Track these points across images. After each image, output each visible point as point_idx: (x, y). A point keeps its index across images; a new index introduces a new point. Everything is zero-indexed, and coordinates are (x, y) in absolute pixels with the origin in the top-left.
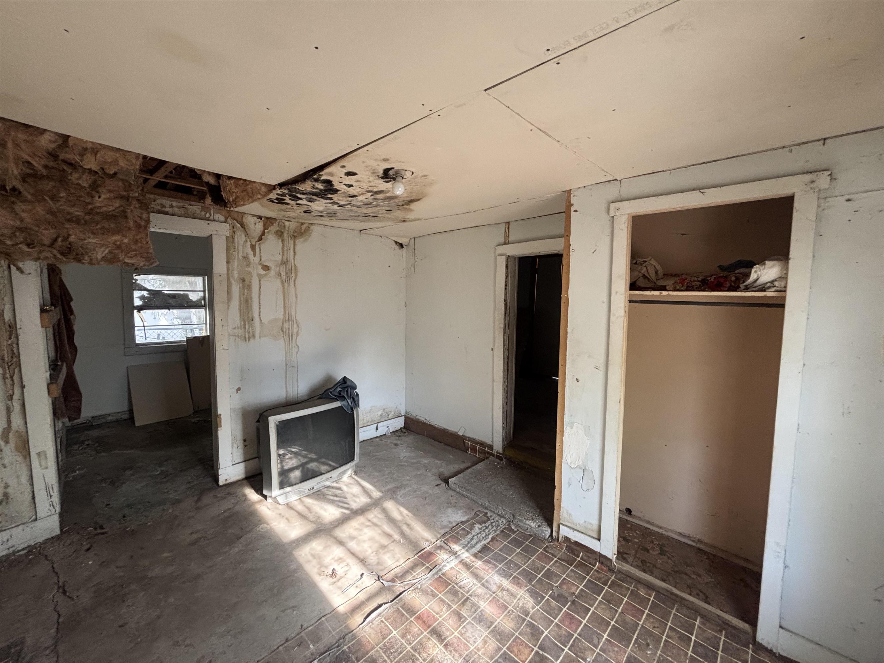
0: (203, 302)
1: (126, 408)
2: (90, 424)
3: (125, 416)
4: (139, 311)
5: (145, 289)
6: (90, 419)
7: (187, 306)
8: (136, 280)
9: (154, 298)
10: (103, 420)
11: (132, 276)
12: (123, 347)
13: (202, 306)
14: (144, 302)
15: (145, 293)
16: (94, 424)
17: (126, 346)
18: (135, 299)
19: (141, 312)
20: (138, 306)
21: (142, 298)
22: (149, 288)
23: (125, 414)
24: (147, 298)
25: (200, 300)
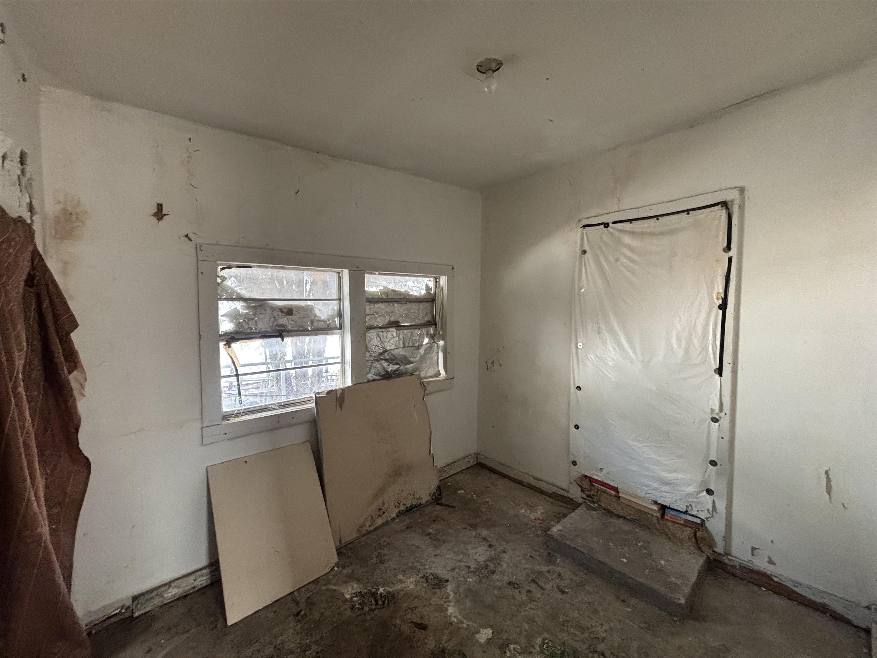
0: (337, 320)
1: (203, 561)
2: (127, 615)
3: (202, 580)
4: (228, 344)
5: (240, 298)
6: (129, 603)
7: (313, 330)
8: (224, 279)
9: (255, 314)
10: (157, 602)
11: (217, 268)
12: (198, 425)
13: (336, 328)
14: (238, 324)
15: (239, 306)
16: (136, 615)
17: (204, 425)
18: (221, 318)
19: (233, 345)
20: (226, 334)
21: (234, 316)
22: (247, 295)
23: (202, 576)
24: (241, 315)
25: (332, 317)
